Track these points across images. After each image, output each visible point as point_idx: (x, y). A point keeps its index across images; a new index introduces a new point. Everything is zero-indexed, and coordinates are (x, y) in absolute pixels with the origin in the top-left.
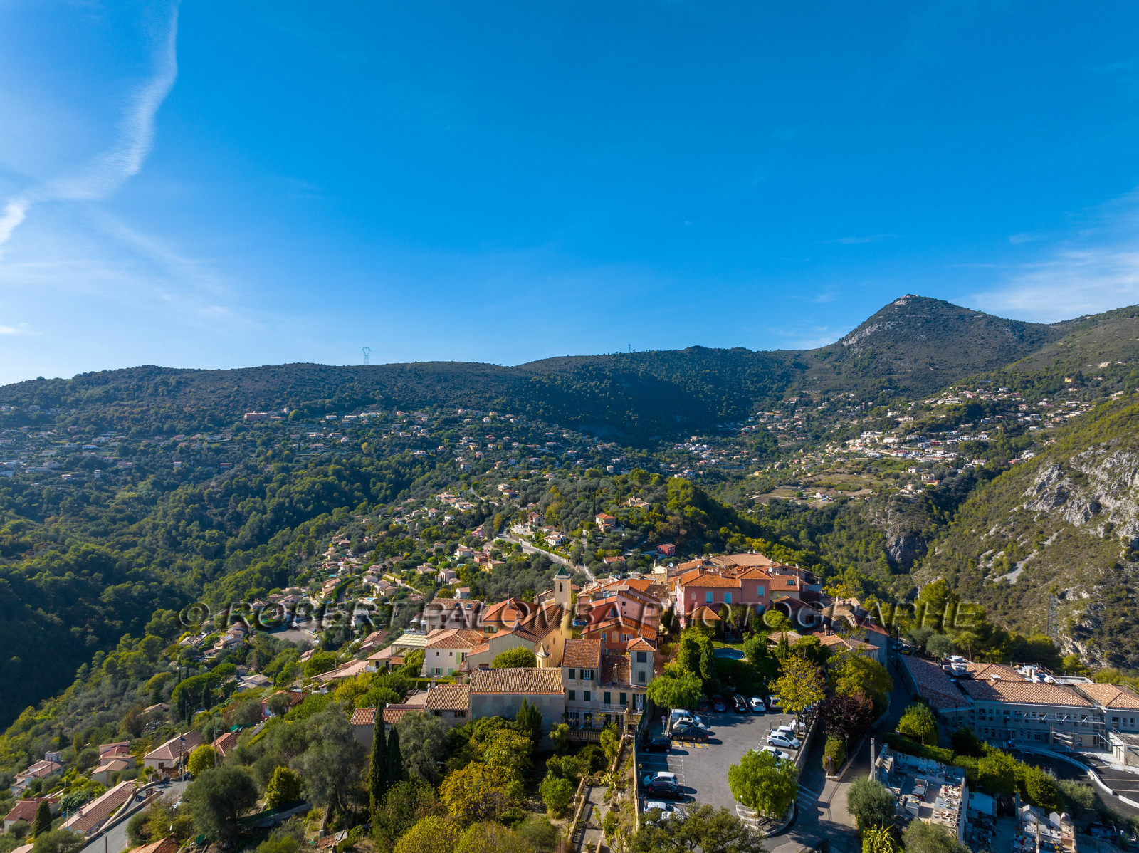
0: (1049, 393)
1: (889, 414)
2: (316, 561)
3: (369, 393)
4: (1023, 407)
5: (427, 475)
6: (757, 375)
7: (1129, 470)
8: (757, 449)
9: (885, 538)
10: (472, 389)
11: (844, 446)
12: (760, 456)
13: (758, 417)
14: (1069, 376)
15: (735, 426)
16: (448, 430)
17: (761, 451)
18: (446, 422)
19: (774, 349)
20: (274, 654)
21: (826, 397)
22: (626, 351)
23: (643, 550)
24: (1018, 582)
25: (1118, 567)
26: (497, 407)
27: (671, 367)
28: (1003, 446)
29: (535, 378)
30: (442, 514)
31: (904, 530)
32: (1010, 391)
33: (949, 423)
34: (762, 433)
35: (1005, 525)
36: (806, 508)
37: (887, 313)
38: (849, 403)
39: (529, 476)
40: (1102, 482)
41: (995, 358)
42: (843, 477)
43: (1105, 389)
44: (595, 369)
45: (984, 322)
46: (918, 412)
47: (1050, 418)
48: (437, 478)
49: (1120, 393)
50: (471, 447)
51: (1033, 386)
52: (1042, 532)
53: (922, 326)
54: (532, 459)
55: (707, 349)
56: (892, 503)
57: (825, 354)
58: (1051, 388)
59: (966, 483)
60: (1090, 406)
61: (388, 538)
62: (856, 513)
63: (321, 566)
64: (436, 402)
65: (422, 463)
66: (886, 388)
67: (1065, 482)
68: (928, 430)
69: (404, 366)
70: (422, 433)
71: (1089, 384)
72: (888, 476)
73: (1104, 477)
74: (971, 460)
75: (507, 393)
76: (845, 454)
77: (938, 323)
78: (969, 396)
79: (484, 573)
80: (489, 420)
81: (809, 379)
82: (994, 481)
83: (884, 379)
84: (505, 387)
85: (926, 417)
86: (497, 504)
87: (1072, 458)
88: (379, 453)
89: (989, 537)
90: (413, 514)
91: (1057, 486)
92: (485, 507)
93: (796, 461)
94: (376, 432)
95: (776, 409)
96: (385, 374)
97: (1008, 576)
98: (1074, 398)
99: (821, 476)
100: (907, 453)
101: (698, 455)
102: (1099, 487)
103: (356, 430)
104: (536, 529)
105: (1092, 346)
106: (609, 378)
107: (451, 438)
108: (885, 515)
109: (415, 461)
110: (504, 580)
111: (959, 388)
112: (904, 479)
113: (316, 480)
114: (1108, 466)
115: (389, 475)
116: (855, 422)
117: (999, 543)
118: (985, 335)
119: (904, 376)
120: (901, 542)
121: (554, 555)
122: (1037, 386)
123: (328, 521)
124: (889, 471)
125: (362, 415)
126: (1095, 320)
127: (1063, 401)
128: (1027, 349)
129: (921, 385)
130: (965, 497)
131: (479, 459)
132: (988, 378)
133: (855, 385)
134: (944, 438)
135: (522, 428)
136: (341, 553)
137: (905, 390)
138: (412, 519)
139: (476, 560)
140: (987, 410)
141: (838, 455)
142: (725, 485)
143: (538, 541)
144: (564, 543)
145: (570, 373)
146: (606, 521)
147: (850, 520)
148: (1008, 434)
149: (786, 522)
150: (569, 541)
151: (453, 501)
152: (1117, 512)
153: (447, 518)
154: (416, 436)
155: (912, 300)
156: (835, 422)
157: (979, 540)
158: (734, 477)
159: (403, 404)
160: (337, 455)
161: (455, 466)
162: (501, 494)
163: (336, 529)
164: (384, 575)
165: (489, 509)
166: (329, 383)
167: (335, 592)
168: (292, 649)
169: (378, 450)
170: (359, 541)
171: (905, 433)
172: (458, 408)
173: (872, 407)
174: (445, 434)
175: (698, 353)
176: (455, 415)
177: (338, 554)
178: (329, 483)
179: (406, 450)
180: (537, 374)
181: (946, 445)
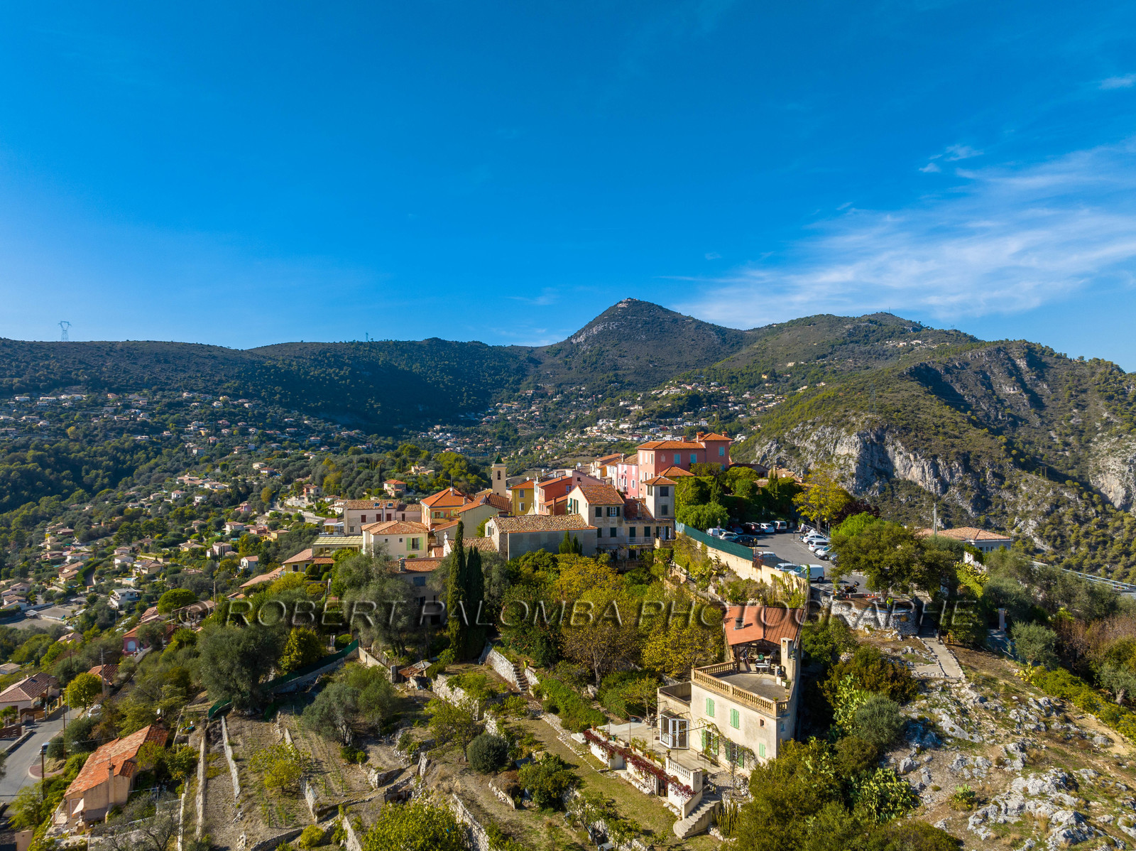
0: (751, 388)
1: (621, 404)
2: (31, 552)
3: (70, 373)
4: (732, 399)
5: (153, 461)
6: (494, 368)
7: (832, 441)
8: (500, 437)
10: (198, 371)
11: (583, 433)
12: (503, 445)
13: (497, 408)
14: (765, 374)
15: (477, 417)
16: (174, 414)
17: (503, 439)
18: (170, 406)
19: (508, 345)
20: (16, 644)
21: (560, 390)
22: (364, 340)
26: (228, 391)
27: (410, 358)
29: (268, 363)
30: (190, 495)
32: (720, 385)
33: (674, 411)
34: (503, 423)
37: (610, 315)
38: (581, 396)
39: (285, 455)
40: (812, 452)
41: (704, 357)
42: (587, 459)
43: (793, 384)
44: (334, 356)
45: (694, 325)
46: (646, 402)
47: (754, 408)
48: (166, 464)
49: (805, 387)
50: (202, 432)
51: (737, 382)
53: (642, 327)
54: (274, 445)
55: (445, 342)
57: (556, 350)
58: (752, 383)
60: (783, 398)
61: (125, 523)
63: (40, 557)
64: (156, 384)
65: (146, 449)
66: (613, 382)
67: (783, 454)
68: (657, 417)
69: (113, 344)
70: (142, 417)
71: (781, 380)
73: (813, 448)
75: (238, 377)
76: (585, 439)
77: (655, 325)
79: (269, 543)
80: (220, 405)
81: (543, 373)
83: (611, 374)
84: (236, 370)
85: (654, 405)
86: (255, 483)
87: (787, 434)
88: (90, 438)
90: (152, 497)
91: (776, 457)
92: (242, 486)
93: (539, 447)
94: (84, 416)
95: (514, 400)
96: (89, 352)
98: (771, 392)
99: (567, 459)
100: (641, 437)
101: (442, 443)
102: (809, 457)
103: (57, 413)
104: (317, 499)
105: (781, 348)
106: (348, 365)
107: (177, 422)
109: (137, 447)
111: (678, 382)
113: (11, 467)
114: (816, 438)
115: (106, 461)
116: (588, 413)
118: (695, 337)
119: (628, 372)
122: (741, 381)
123: (36, 511)
124: (628, 453)
125: (63, 397)
126: (780, 327)
127: (762, 394)
128: (729, 351)
129: (642, 380)
131: (214, 444)
132: (701, 374)
133: (586, 379)
134: (671, 424)
135: (259, 413)
136: (64, 542)
137: (630, 384)
138: (151, 502)
139: (253, 532)
140: (705, 400)
141: (579, 440)
143: (321, 510)
145: (306, 359)
146: (397, 486)
148: (723, 421)
151: (201, 482)
153: (198, 499)
154: (135, 419)
155: (633, 303)
156: (569, 413)
159: (115, 386)
160: (36, 440)
161: (187, 452)
162: (258, 472)
163: (49, 520)
164: (138, 556)
165: (247, 487)
166: (17, 360)
167: (81, 575)
168: (43, 635)
169: (89, 435)
170: (86, 528)
171: (637, 420)
172: (183, 392)
173: (603, 399)
174: (170, 418)
175: (436, 344)
176: (180, 398)
177: (60, 543)
178: (29, 470)
179: (125, 435)
180: (270, 358)
181: (673, 430)
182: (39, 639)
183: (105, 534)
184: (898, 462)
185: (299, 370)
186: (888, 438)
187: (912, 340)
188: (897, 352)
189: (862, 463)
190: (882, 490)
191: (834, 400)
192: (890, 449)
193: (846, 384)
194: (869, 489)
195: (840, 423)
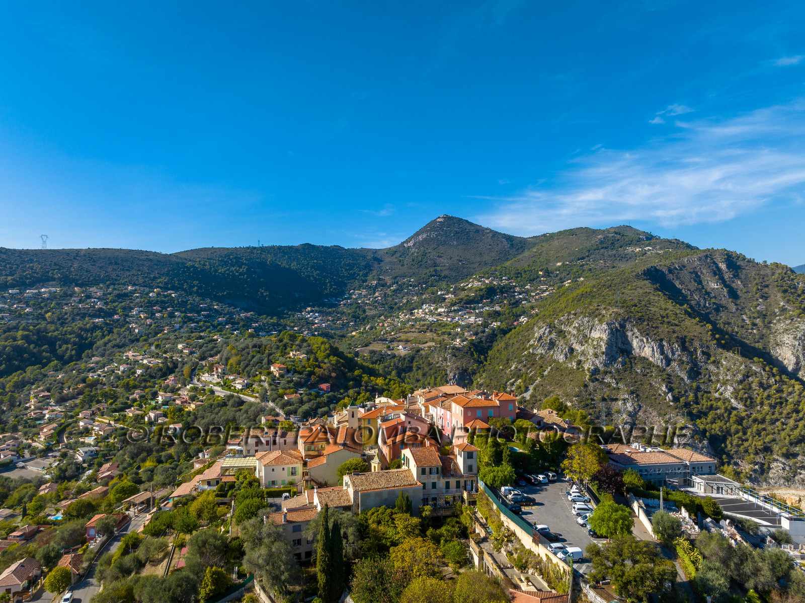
0: (531, 281)
1: (439, 293)
2: (21, 411)
3: (48, 272)
4: (517, 289)
5: (107, 338)
6: (349, 265)
7: (588, 328)
8: (353, 316)
9: (447, 374)
10: (139, 270)
11: (412, 314)
12: (355, 321)
13: (351, 294)
14: (541, 271)
15: (337, 301)
16: (122, 302)
17: (356, 317)
18: (119, 296)
19: (359, 247)
20: (9, 490)
21: (396, 281)
22: (257, 246)
23: (310, 389)
24: (531, 398)
25: (586, 386)
26: (160, 285)
27: (289, 258)
28: (509, 314)
29: (189, 264)
30: (133, 368)
31: (458, 368)
32: (509, 279)
33: (476, 299)
34: (356, 306)
35: (520, 363)
36: (394, 356)
37: (432, 226)
38: (411, 286)
39: (201, 338)
40: (574, 335)
41: (498, 258)
42: (415, 335)
43: (561, 279)
44: (235, 258)
45: (491, 235)
46: (457, 292)
47: (533, 296)
48: (116, 340)
49: (569, 281)
50: (142, 315)
51: (522, 276)
52: (542, 367)
53: (454, 236)
54: (193, 325)
55: (314, 246)
56: (450, 351)
57: (393, 252)
58: (532, 278)
59: (491, 337)
60: (554, 289)
61: (87, 389)
62: (427, 358)
63: (26, 414)
64: (109, 280)
65: (102, 328)
66: (434, 276)
67: (553, 336)
68: (465, 303)
69: (78, 251)
70: (99, 305)
71: (552, 275)
72: (443, 333)
73: (575, 332)
74: (492, 322)
75: (167, 274)
76: (413, 319)
77: (463, 234)
78: (487, 282)
79: (190, 412)
80: (155, 295)
81: (384, 268)
82: (508, 336)
83: (432, 270)
84: (166, 270)
85: (463, 295)
86: (180, 360)
87: (556, 321)
88: (62, 321)
89: (511, 371)
90: (106, 369)
91: (549, 338)
92: (170, 362)
93: (381, 324)
94: (58, 304)
95: (363, 289)
96: (62, 257)
97: (525, 395)
98: (545, 284)
99: (401, 334)
100: (453, 318)
101: (312, 320)
102: (572, 338)
103: (39, 302)
104: (223, 377)
105: (552, 252)
106: (246, 264)
107: (124, 309)
108: (446, 359)
109: (95, 327)
110: (209, 417)
111: (479, 277)
112: (454, 335)
113: (6, 343)
114: (577, 325)
115: (73, 338)
116: (415, 298)
117: (517, 375)
118: (491, 243)
119: (444, 268)
120: (457, 376)
121: (242, 396)
122: (524, 276)
123: (24, 377)
124: (444, 330)
125: (43, 290)
126: (552, 236)
127: (539, 286)
128: (516, 253)
129: (454, 274)
130: (491, 346)
131: (150, 325)
132: (496, 271)
133: (414, 273)
134: (474, 309)
135: (182, 301)
136: (43, 403)
137: (445, 277)
138: (106, 373)
139: (178, 402)
140: (498, 290)
141: (409, 320)
142: (335, 342)
143: (226, 385)
144: (248, 386)
145: (215, 260)
146: (280, 369)
147: (423, 363)
148: (511, 306)
149: (382, 366)
150: (252, 385)
151: (141, 357)
152: (583, 353)
153: (139, 372)
154: (94, 307)
155: (448, 219)
156: (402, 298)
157: (506, 373)
158: (339, 336)
159: (80, 282)
160: (24, 323)
161: (131, 330)
162: (182, 351)
163: (33, 384)
164: (96, 419)
165: (174, 363)
166: (10, 263)
167: (56, 435)
168: (29, 484)
169: (61, 318)
170: (60, 393)
171: (451, 305)
172: (128, 286)
173: (426, 288)
174: (119, 306)
175: (308, 248)
176: (126, 291)
177: (40, 404)
178: (19, 346)
179: (87, 319)
180: (190, 260)
181: (476, 313)
182: (26, 488)
183: (74, 397)
184: (635, 343)
185: (211, 268)
186: (628, 326)
187: (645, 247)
188: (635, 256)
189: (609, 344)
190: (624, 364)
191: (589, 295)
192: (629, 334)
193: (598, 281)
194: (615, 363)
195: (594, 314)
